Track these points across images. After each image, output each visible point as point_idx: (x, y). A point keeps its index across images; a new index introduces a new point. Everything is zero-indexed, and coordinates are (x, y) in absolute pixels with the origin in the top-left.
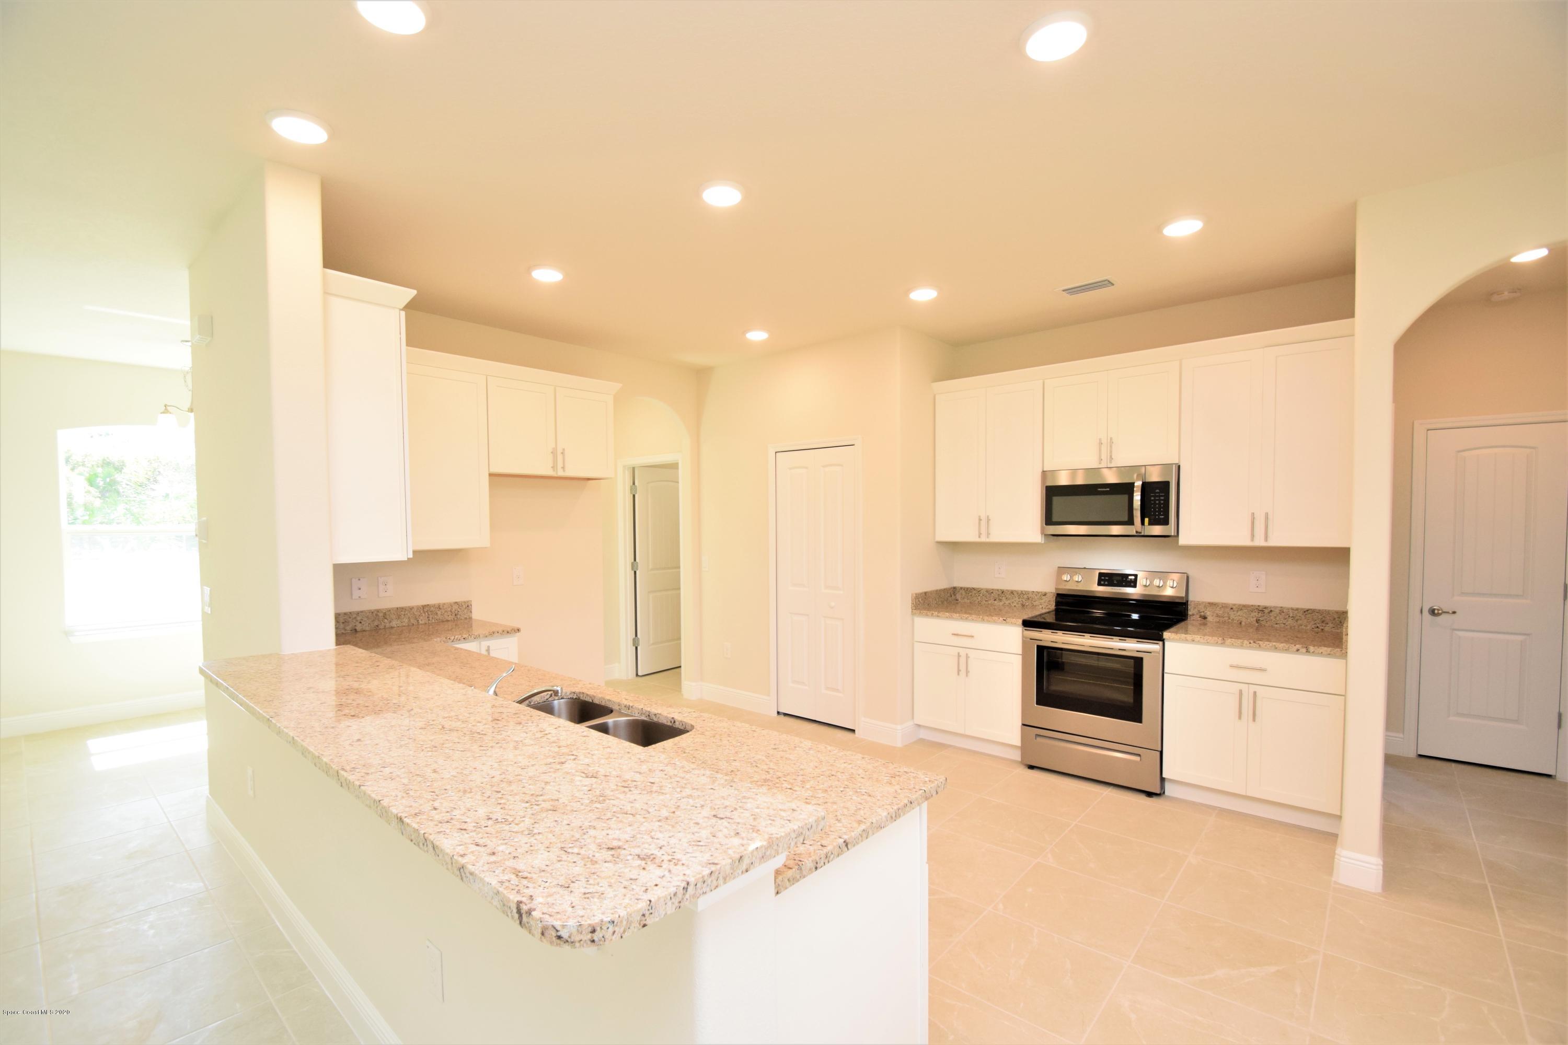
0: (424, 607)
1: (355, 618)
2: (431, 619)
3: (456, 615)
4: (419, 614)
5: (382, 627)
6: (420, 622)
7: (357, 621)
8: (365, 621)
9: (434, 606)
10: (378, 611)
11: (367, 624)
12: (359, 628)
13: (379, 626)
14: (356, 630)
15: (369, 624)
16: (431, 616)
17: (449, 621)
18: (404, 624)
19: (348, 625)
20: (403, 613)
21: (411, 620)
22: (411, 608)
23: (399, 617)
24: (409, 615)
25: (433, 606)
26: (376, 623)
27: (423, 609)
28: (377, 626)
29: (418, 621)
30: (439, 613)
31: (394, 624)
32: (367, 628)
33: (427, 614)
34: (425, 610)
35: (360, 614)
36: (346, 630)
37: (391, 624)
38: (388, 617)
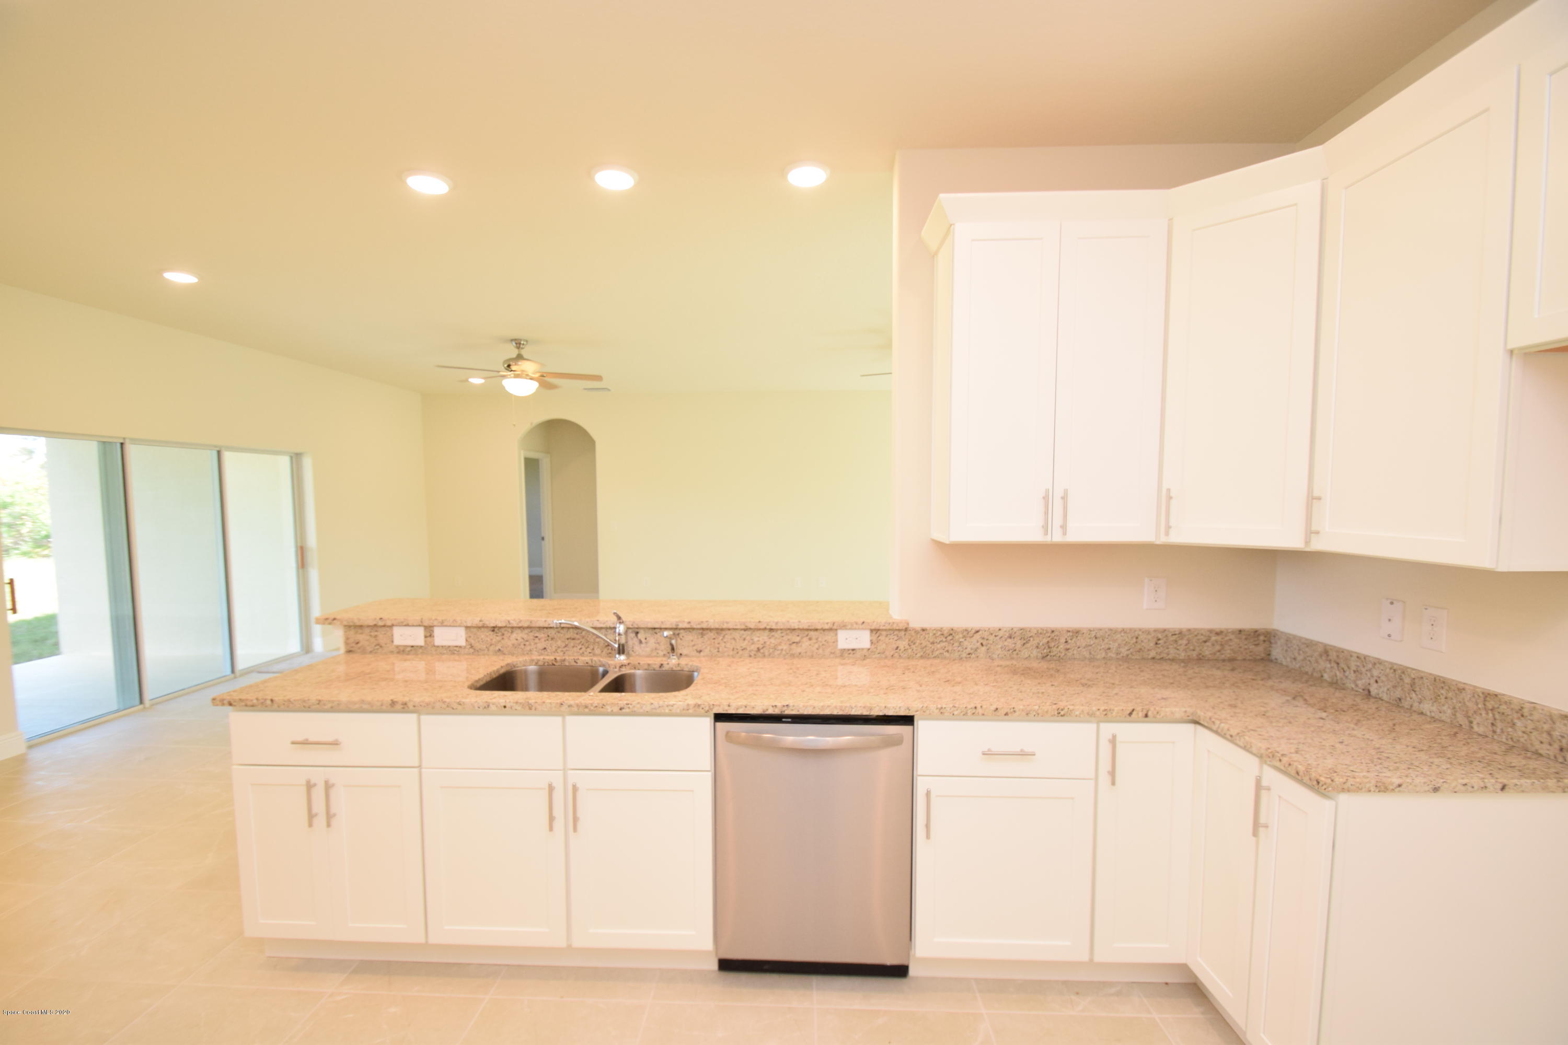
0: (1488, 695)
1: (1370, 670)
2: (1498, 731)
3: (1561, 750)
4: (1475, 708)
5: (1406, 704)
6: (1476, 728)
7: (1372, 676)
8: (1383, 682)
9: (1508, 703)
10: (1404, 670)
11: (1385, 689)
12: (1374, 689)
13: (1403, 701)
14: (1369, 692)
15: (1388, 690)
16: (1499, 725)
17: (1541, 755)
18: (1444, 718)
19: (1361, 679)
20: (1443, 692)
21: (1458, 715)
22: (1461, 690)
23: (1436, 699)
24: (1455, 701)
25: (1506, 703)
26: (1398, 693)
27: (1485, 700)
28: (1400, 699)
29: (1471, 722)
30: (1519, 724)
31: (1427, 707)
32: (1385, 697)
33: (1491, 715)
34: (1489, 706)
35: (1378, 665)
36: (1357, 686)
37: (1422, 705)
38: (1417, 689)
